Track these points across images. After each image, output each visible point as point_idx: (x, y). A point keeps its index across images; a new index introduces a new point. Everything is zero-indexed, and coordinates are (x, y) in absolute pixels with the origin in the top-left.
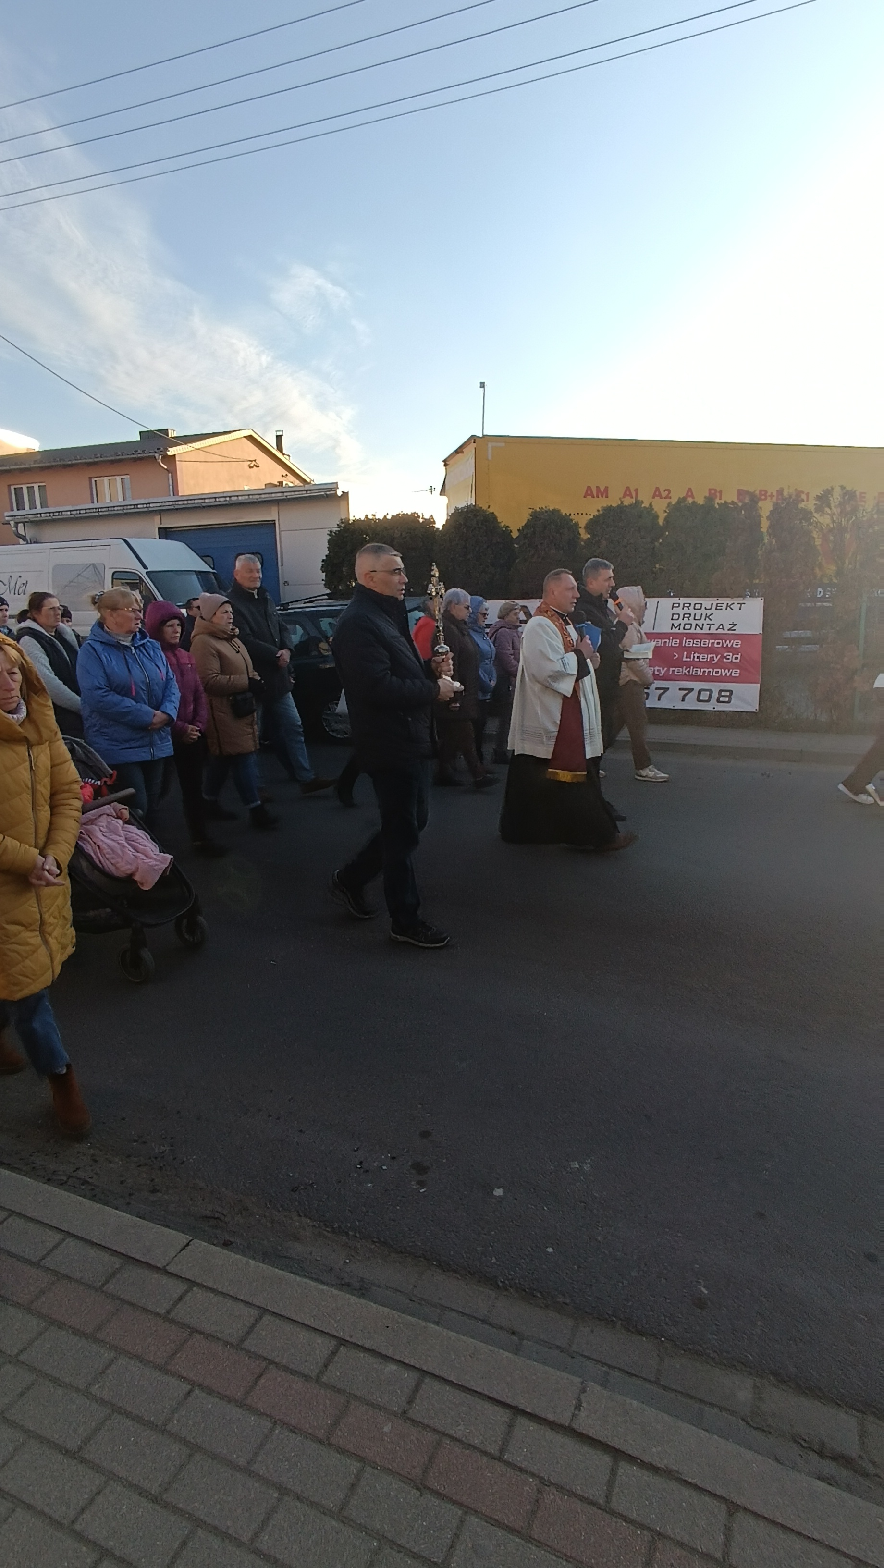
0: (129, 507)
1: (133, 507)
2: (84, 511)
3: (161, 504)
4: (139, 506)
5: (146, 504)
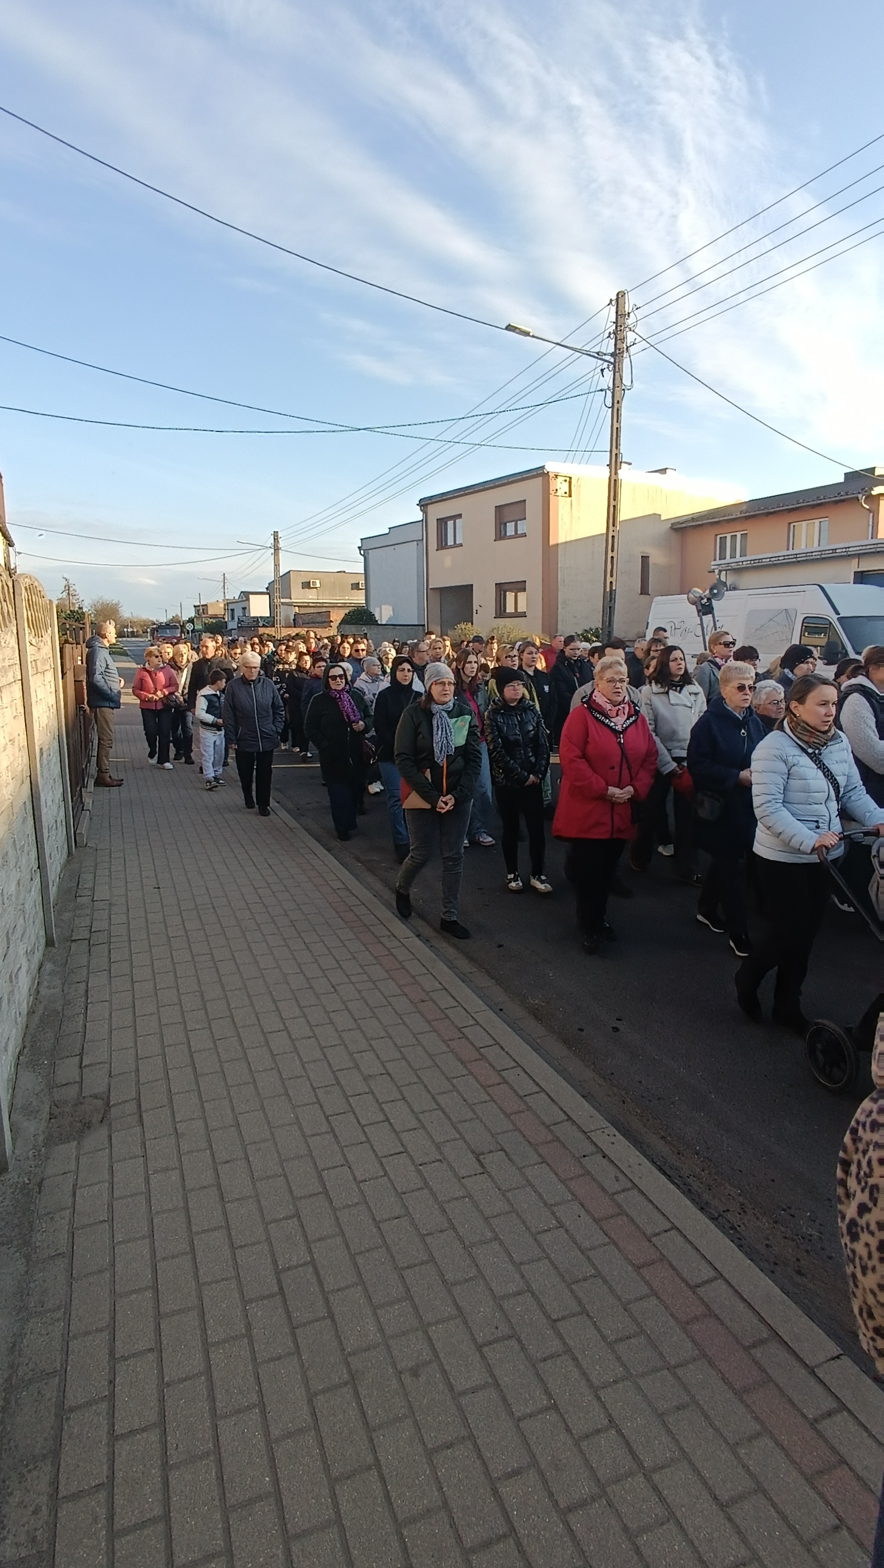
0: (827, 552)
1: (831, 551)
2: (783, 558)
3: (861, 548)
4: (838, 551)
5: (846, 548)
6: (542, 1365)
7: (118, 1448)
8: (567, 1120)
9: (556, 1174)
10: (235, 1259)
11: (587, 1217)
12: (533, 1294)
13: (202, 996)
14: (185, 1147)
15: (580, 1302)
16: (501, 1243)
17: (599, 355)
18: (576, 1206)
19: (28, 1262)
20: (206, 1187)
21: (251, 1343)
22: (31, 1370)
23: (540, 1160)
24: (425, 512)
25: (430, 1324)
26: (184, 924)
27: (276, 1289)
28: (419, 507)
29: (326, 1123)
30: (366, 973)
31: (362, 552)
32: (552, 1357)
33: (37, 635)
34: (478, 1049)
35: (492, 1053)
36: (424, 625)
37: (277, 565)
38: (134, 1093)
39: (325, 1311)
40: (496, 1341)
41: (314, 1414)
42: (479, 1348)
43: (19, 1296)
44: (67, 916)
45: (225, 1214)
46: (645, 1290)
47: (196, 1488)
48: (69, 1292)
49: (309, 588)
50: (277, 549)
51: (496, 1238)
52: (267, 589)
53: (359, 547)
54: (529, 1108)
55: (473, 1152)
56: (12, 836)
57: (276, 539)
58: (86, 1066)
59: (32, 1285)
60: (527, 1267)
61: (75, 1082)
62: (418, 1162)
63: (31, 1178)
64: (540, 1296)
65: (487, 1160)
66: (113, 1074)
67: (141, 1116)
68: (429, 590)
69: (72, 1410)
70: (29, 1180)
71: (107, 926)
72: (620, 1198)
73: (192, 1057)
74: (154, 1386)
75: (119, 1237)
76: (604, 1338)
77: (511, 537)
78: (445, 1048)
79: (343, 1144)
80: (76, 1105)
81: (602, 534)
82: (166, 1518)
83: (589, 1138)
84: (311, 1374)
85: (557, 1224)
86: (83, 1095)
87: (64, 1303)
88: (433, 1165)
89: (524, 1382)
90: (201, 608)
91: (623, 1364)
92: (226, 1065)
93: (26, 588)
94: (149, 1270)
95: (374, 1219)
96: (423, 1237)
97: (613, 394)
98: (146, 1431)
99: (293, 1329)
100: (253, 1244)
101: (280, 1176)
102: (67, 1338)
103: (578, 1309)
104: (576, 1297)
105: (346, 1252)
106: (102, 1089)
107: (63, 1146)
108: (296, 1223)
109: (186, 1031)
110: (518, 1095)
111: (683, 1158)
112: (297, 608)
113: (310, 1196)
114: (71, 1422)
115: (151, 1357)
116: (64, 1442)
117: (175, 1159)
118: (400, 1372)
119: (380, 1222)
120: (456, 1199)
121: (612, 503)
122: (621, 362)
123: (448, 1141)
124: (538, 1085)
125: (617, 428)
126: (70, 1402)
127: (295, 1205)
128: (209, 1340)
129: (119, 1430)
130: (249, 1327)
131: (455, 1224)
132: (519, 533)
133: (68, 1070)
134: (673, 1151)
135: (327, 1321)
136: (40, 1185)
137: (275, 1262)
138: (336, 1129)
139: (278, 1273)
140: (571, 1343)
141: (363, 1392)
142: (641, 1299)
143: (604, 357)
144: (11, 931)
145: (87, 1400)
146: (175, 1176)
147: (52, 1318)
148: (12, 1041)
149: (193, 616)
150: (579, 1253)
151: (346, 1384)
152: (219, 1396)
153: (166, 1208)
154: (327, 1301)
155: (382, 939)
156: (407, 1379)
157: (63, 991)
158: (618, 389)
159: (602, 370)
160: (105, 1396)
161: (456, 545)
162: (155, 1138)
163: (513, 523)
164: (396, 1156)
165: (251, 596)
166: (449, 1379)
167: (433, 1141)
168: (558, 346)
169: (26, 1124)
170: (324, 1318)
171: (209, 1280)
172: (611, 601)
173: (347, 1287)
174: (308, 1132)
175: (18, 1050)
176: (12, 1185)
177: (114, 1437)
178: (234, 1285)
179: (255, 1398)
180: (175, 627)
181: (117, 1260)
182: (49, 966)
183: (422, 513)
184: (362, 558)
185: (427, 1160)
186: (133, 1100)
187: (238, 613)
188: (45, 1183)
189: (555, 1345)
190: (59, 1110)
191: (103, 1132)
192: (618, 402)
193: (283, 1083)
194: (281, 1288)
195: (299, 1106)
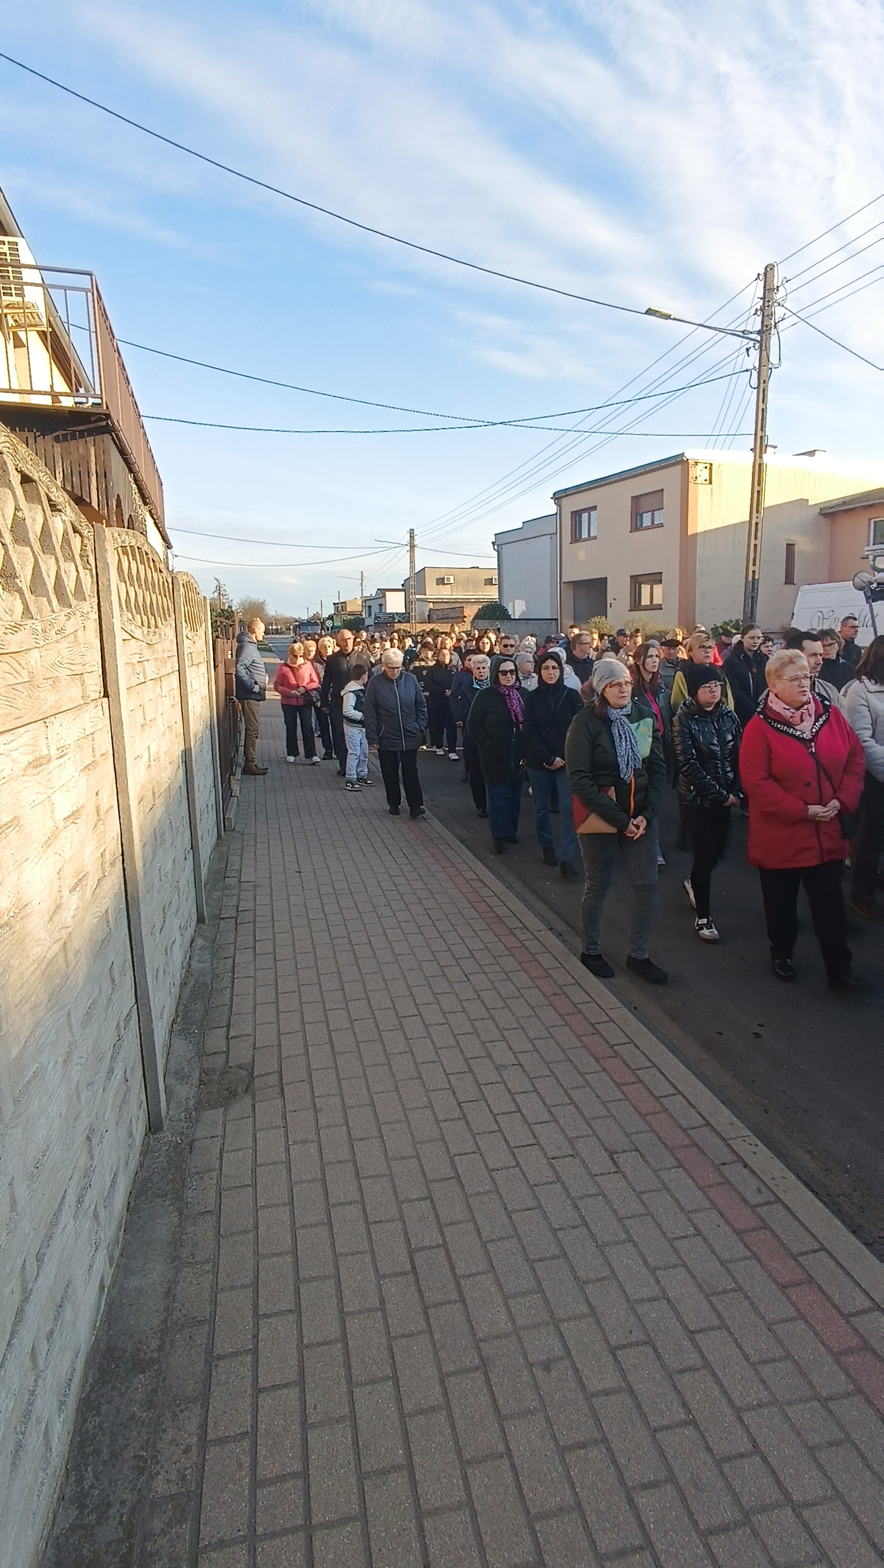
6: (679, 1376)
7: (261, 1401)
8: (705, 1125)
9: (694, 1180)
10: (369, 1233)
11: (727, 1228)
12: (668, 1301)
13: (340, 977)
14: (322, 1122)
15: (719, 1315)
16: (636, 1245)
17: (744, 334)
18: (714, 1215)
19: (181, 1214)
20: (341, 1162)
21: (385, 1318)
22: (184, 1316)
23: (676, 1164)
24: (559, 505)
25: (561, 1320)
26: (323, 908)
27: (409, 1267)
28: (553, 500)
29: (458, 1110)
30: (498, 964)
31: (496, 547)
32: (689, 1369)
33: (194, 629)
34: (612, 1047)
35: (626, 1051)
36: (557, 619)
37: (412, 562)
38: (276, 1066)
39: (456, 1294)
40: (631, 1345)
41: (445, 1394)
42: (613, 1350)
43: (173, 1245)
44: (217, 894)
45: (360, 1188)
46: (792, 1312)
47: (333, 1450)
48: (217, 1247)
49: (444, 584)
50: (412, 547)
51: (630, 1240)
52: (403, 585)
53: (493, 543)
54: (666, 1110)
55: (606, 1150)
56: (169, 817)
57: (412, 537)
58: (233, 1038)
59: (184, 1237)
60: (662, 1272)
61: (222, 1052)
62: (550, 1155)
63: (183, 1138)
64: (676, 1305)
65: (621, 1159)
66: (257, 1046)
67: (282, 1090)
68: (562, 584)
69: (220, 1358)
70: (181, 1139)
71: (253, 905)
72: (763, 1210)
73: (330, 1036)
74: (295, 1346)
75: (261, 1202)
76: (746, 1357)
77: (648, 528)
78: (578, 1043)
79: (475, 1132)
80: (222, 1074)
81: (746, 521)
82: (304, 1474)
83: (728, 1145)
84: (443, 1354)
85: (694, 1231)
86: (230, 1065)
87: (212, 1257)
88: (566, 1160)
89: (660, 1392)
90: (340, 605)
91: (767, 1388)
92: (362, 1045)
93: (183, 584)
94: (290, 1236)
95: (506, 1209)
96: (554, 1231)
97: (759, 373)
98: (286, 1388)
99: (426, 1309)
100: (388, 1221)
101: (413, 1158)
102: (215, 1290)
103: (717, 1323)
104: (716, 1311)
105: (478, 1239)
106: (247, 1060)
107: (211, 1111)
108: (429, 1204)
109: (325, 1010)
110: (653, 1095)
111: (832, 1176)
112: (431, 604)
113: (442, 1180)
114: (219, 1369)
115: (292, 1318)
116: (213, 1388)
117: (314, 1133)
118: (531, 1365)
119: (512, 1212)
120: (590, 1196)
121: (757, 488)
122: (768, 339)
123: (581, 1137)
124: (674, 1087)
125: (763, 409)
126: (218, 1351)
127: (428, 1188)
128: (345, 1309)
129: (263, 1382)
130: (382, 1301)
131: (589, 1221)
132: (655, 523)
133: (216, 1040)
134: (821, 1168)
135: (458, 1304)
136: (191, 1145)
137: (408, 1241)
138: (468, 1117)
139: (411, 1253)
140: (710, 1357)
141: (494, 1379)
142: (788, 1321)
143: (750, 336)
144: (167, 906)
145: (234, 1350)
146: (313, 1149)
147: (202, 1270)
148: (167, 1010)
149: (333, 613)
150: (719, 1264)
151: (477, 1369)
152: (354, 1364)
153: (304, 1178)
154: (458, 1284)
155: (514, 931)
156: (539, 1372)
157: (212, 965)
158: (765, 368)
159: (748, 350)
160: (250, 1349)
161: (590, 538)
162: (295, 1111)
163: (650, 513)
164: (528, 1148)
165: (387, 593)
166: (581, 1378)
167: (566, 1135)
168: (701, 327)
169: (179, 1087)
170: (455, 1301)
171: (345, 1252)
172: (753, 590)
173: (479, 1273)
174: (441, 1117)
175: (172, 1018)
176: (166, 1143)
177: (258, 1390)
178: (368, 1259)
179: (389, 1371)
180: (316, 624)
181: (260, 1223)
182: (199, 942)
183: (555, 506)
184: (496, 553)
185: (559, 1154)
186: (274, 1072)
187: (375, 609)
188: (196, 1144)
189: (693, 1358)
190: (207, 1077)
191: (248, 1100)
192: (764, 382)
193: (417, 1067)
194: (413, 1267)
195: (433, 1090)
